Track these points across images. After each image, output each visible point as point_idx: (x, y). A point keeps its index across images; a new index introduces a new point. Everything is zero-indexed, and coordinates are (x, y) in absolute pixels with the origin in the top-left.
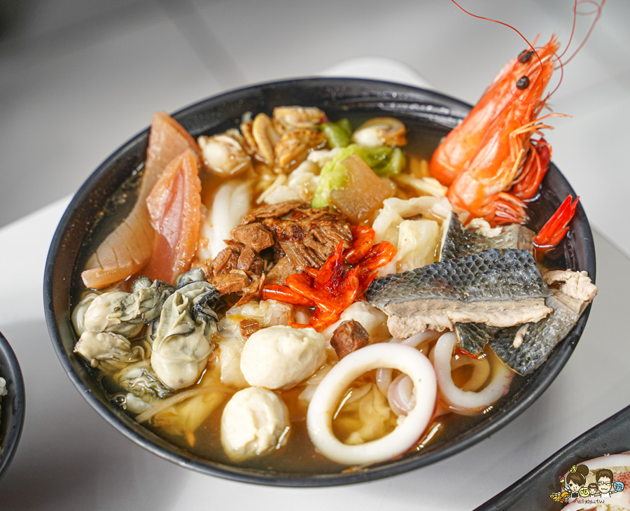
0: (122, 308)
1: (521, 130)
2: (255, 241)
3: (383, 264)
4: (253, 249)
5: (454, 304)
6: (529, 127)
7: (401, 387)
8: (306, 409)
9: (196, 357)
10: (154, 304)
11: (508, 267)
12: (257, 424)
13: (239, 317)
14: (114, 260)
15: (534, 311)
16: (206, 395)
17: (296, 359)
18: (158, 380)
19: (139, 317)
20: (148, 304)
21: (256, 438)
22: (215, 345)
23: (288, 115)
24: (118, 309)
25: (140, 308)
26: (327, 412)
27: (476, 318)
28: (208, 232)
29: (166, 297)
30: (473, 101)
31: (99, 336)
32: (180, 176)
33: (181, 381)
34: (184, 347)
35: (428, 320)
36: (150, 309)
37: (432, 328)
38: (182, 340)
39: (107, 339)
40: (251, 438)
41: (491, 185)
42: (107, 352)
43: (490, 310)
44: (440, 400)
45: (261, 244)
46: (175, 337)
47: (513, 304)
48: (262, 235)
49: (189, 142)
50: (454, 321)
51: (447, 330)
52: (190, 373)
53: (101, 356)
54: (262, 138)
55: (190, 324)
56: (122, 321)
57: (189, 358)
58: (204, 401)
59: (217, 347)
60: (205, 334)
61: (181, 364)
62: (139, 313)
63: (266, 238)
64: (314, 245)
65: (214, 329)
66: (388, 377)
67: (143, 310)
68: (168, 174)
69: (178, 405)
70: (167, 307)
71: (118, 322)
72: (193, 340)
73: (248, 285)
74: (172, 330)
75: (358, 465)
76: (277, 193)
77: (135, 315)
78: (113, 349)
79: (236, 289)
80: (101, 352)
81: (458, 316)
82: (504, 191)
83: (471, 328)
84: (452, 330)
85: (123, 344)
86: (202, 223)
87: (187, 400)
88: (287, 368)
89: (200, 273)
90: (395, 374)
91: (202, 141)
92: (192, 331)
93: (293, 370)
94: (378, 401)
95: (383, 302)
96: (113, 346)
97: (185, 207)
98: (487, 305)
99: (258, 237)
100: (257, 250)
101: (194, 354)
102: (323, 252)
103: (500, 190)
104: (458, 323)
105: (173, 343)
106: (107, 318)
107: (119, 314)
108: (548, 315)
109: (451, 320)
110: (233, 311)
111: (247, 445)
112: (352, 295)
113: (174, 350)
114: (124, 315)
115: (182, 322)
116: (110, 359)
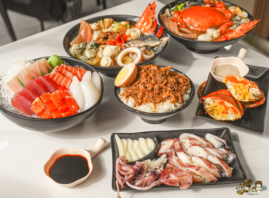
0: (79, 46)
3: (129, 38)
4: (103, 37)
5: (143, 42)
7: (135, 55)
8: (116, 61)
11: (152, 37)
12: (108, 61)
13: (101, 47)
15: (158, 43)
16: (96, 59)
17: (114, 50)
18: (87, 57)
19: (82, 47)
20: (84, 45)
21: (108, 63)
22: (97, 52)
23: (106, 20)
27: (147, 44)
28: (93, 37)
30: (140, 16)
32: (87, 27)
33: (91, 56)
34: (91, 51)
35: (138, 45)
38: (91, 50)
39: (76, 51)
40: (107, 63)
41: (147, 27)
43: (150, 43)
44: (142, 57)
45: (105, 36)
46: (90, 49)
47: (154, 43)
51: (142, 47)
52: (93, 55)
53: (75, 54)
54: (102, 24)
57: (93, 53)
60: (95, 49)
61: (91, 54)
64: (114, 36)
65: (97, 49)
66: (131, 55)
68: (85, 27)
69: (91, 61)
70: (87, 45)
72: (93, 50)
73: (103, 41)
74: (89, 48)
76: (105, 31)
79: (100, 43)
80: (75, 53)
81: (144, 44)
82: (150, 28)
83: (146, 47)
87: (93, 60)
88: (113, 51)
90: (133, 54)
91: (90, 24)
92: (93, 48)
96: (78, 52)
98: (149, 43)
101: (93, 52)
104: (144, 46)
105: (89, 50)
106: (76, 47)
108: (161, 43)
109: (142, 45)
110: (101, 46)
111: (106, 65)
112: (123, 42)
113: (90, 51)
114: (79, 47)
115: (91, 47)
116: (77, 55)
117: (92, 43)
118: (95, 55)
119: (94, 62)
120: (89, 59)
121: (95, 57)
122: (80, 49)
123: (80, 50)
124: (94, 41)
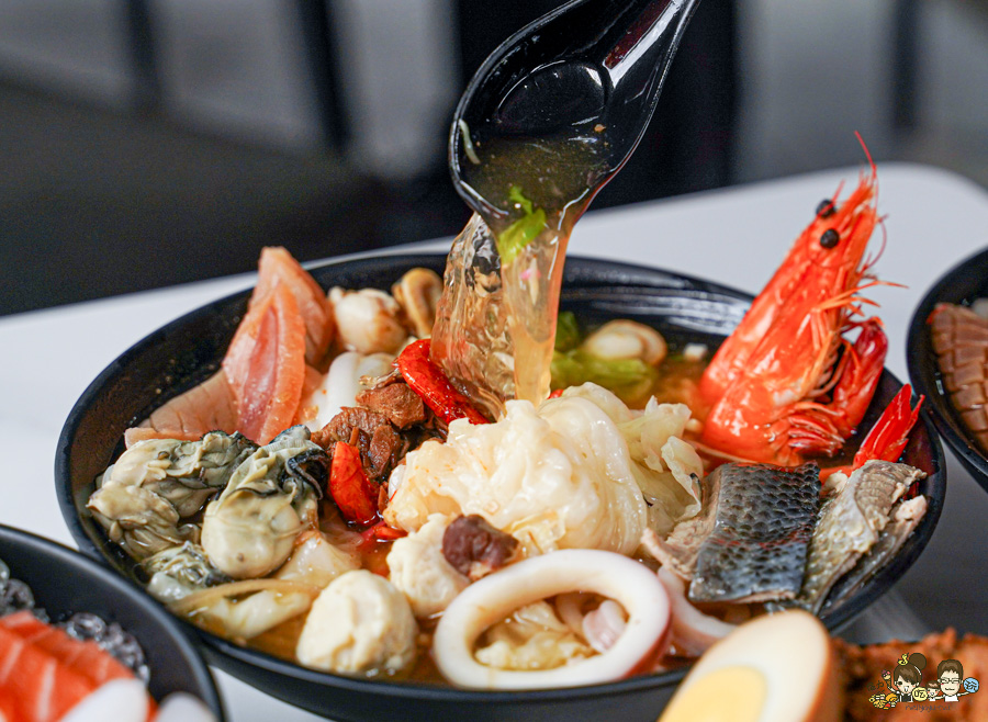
0: (172, 457)
1: (831, 304)
2: (399, 407)
4: (389, 422)
6: (843, 299)
9: (273, 531)
10: (225, 462)
14: (178, 426)
18: (205, 559)
19: (196, 473)
20: (214, 458)
21: (350, 644)
24: (166, 456)
25: (201, 460)
28: (317, 399)
29: (247, 456)
31: (130, 489)
32: (272, 315)
33: (242, 559)
36: (217, 466)
38: (255, 503)
39: (143, 495)
40: (344, 639)
41: (781, 389)
42: (138, 514)
44: (671, 630)
48: (412, 398)
53: (127, 518)
56: (168, 476)
62: (197, 466)
63: (417, 404)
65: (310, 505)
67: (205, 464)
70: (242, 470)
71: (163, 475)
74: (240, 485)
77: (191, 470)
78: (148, 514)
80: (127, 511)
82: (800, 401)
85: (166, 509)
89: (304, 433)
92: (272, 494)
96: (150, 507)
97: (281, 352)
99: (405, 399)
100: (399, 424)
101: (268, 524)
103: (797, 397)
106: (145, 467)
107: (167, 463)
111: (336, 654)
113: (239, 514)
114: (172, 467)
115: (261, 479)
116: (142, 527)
117: (288, 447)
118: (284, 548)
119: (255, 614)
120: (217, 579)
121: (273, 573)
122: (175, 482)
123: (177, 493)
124: (309, 436)
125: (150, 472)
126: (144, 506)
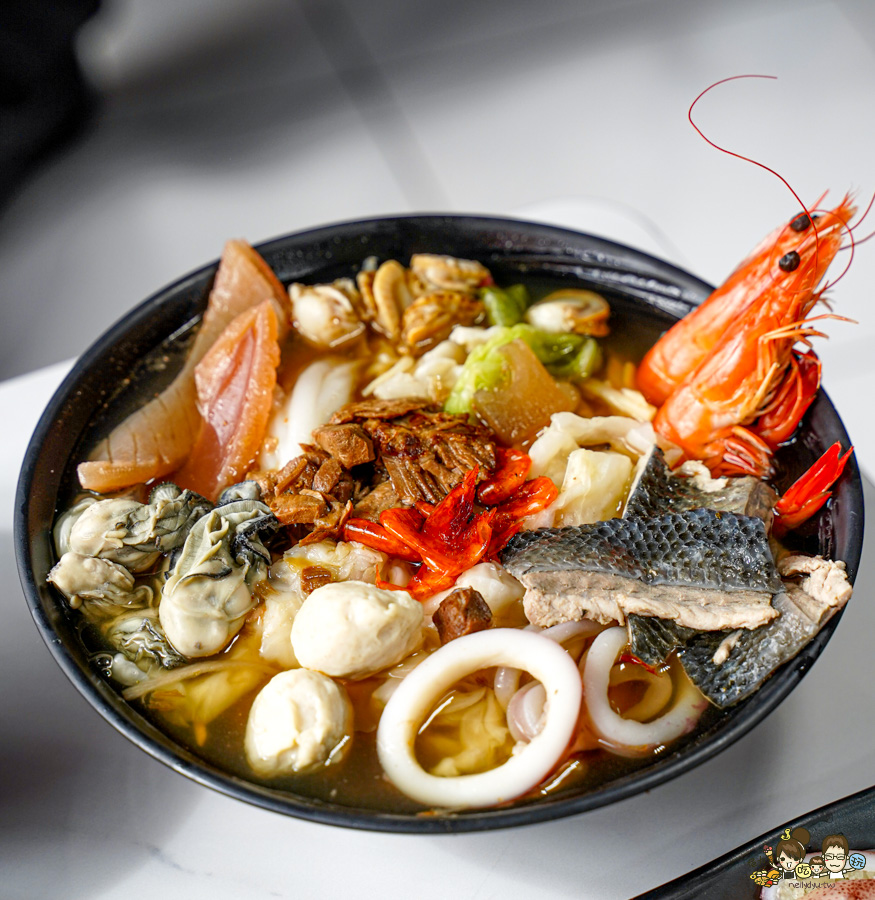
0: (128, 525)
1: (778, 334)
2: (344, 451)
4: (340, 462)
5: (630, 586)
6: (791, 330)
9: (227, 613)
10: (178, 526)
11: (724, 540)
12: (300, 724)
13: (303, 561)
14: (132, 452)
15: (751, 613)
16: (234, 672)
17: (374, 634)
19: (151, 541)
20: (168, 524)
21: (295, 746)
22: (258, 599)
23: (431, 268)
24: (121, 526)
25: (155, 528)
26: (410, 722)
27: (661, 610)
28: (279, 429)
29: (197, 517)
30: (717, 281)
31: (88, 563)
32: (250, 339)
33: (199, 646)
34: (210, 596)
35: (586, 604)
36: (170, 532)
37: (591, 616)
38: (209, 584)
39: (99, 569)
40: (288, 744)
42: (96, 588)
43: (685, 602)
46: (199, 578)
47: (722, 598)
48: (357, 442)
49: (275, 290)
50: (627, 611)
52: (214, 636)
53: (86, 593)
54: (386, 298)
55: (226, 561)
56: (125, 545)
57: (215, 612)
58: (229, 680)
59: (263, 601)
60: (247, 580)
61: (202, 621)
62: (152, 536)
63: (362, 447)
64: (435, 469)
65: (261, 575)
66: (512, 682)
67: (160, 531)
68: (231, 334)
69: (190, 681)
70: (196, 532)
71: (119, 544)
72: (225, 587)
73: (323, 514)
74: (197, 566)
75: (442, 808)
76: (394, 384)
77: (146, 538)
78: (106, 585)
79: (304, 519)
80: (86, 587)
81: (633, 604)
82: (740, 425)
83: (651, 625)
84: (621, 624)
85: (122, 579)
86: (272, 414)
87: (203, 676)
89: (255, 489)
90: (525, 679)
91: (294, 290)
92: (227, 574)
93: (366, 651)
94: (491, 718)
95: (521, 567)
96: (106, 580)
97: (251, 386)
98: (680, 594)
99: (349, 444)
100: (346, 465)
101: (224, 609)
102: (446, 481)
103: (736, 422)
105: (195, 587)
106: (103, 536)
107: (122, 532)
109: (621, 608)
110: (295, 552)
112: (478, 551)
114: (129, 535)
115: (214, 557)
116: (102, 600)
118: (237, 628)
121: (223, 654)
124: (259, 494)
125: (107, 542)
126: (101, 580)
